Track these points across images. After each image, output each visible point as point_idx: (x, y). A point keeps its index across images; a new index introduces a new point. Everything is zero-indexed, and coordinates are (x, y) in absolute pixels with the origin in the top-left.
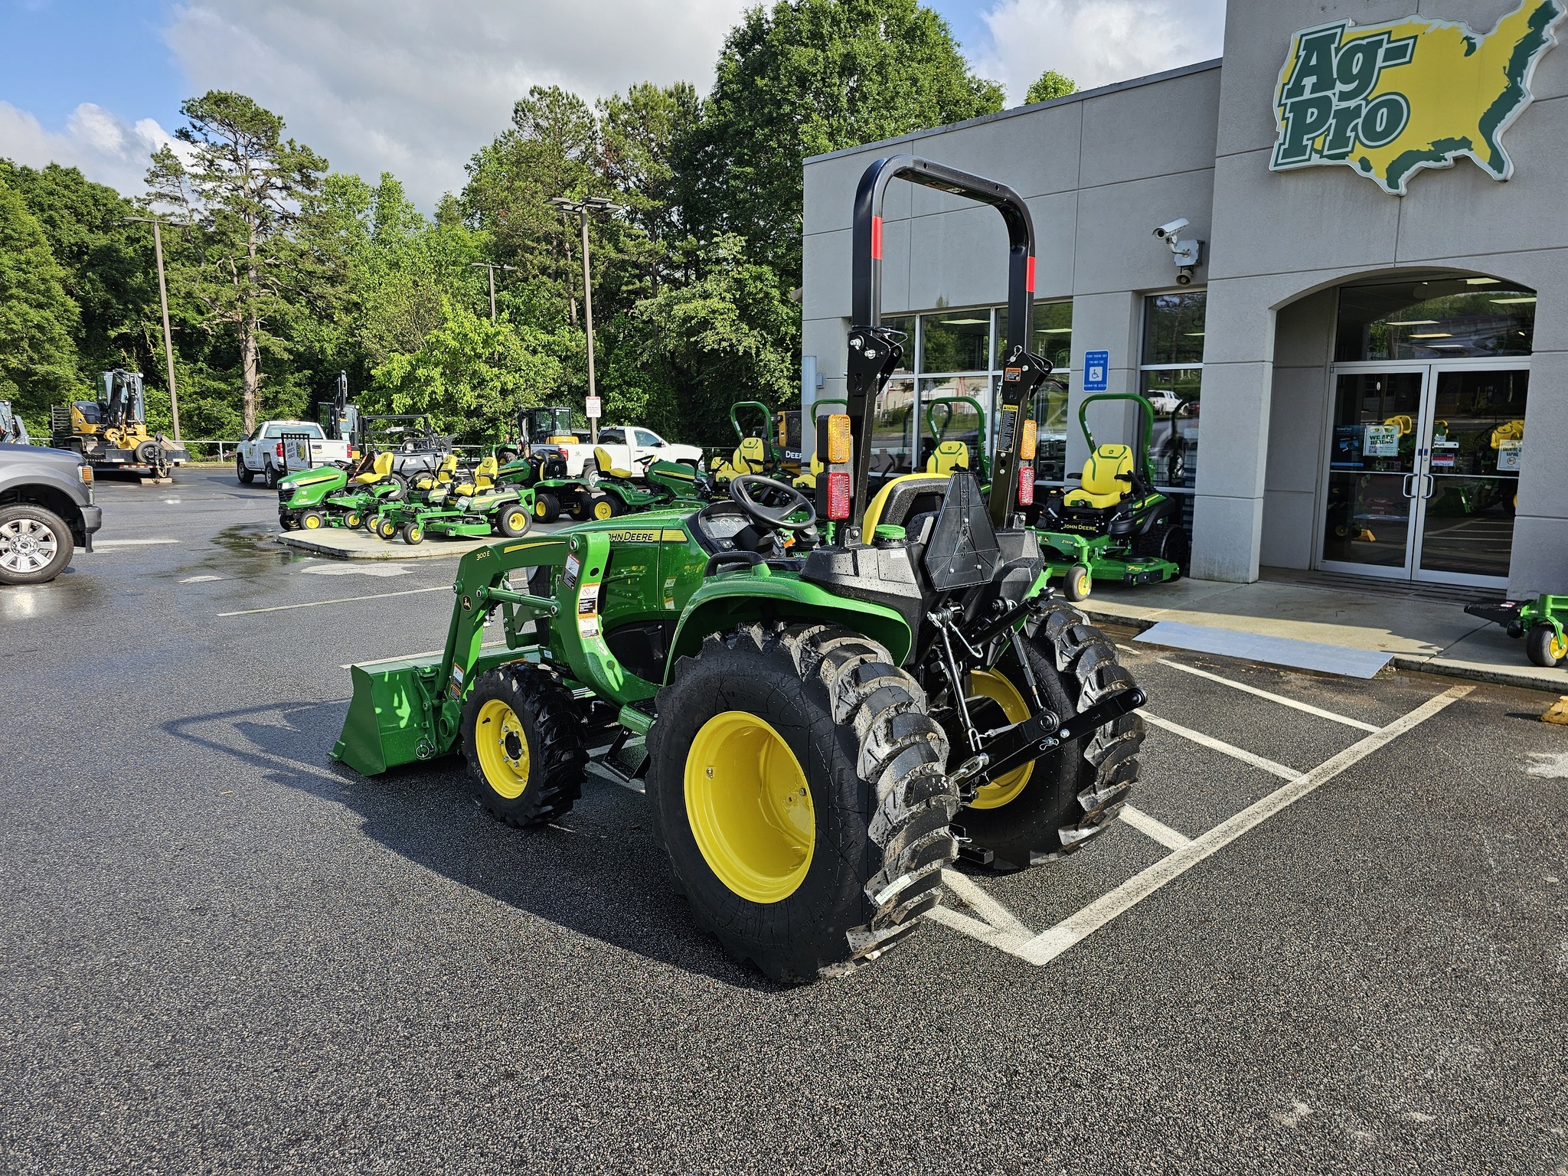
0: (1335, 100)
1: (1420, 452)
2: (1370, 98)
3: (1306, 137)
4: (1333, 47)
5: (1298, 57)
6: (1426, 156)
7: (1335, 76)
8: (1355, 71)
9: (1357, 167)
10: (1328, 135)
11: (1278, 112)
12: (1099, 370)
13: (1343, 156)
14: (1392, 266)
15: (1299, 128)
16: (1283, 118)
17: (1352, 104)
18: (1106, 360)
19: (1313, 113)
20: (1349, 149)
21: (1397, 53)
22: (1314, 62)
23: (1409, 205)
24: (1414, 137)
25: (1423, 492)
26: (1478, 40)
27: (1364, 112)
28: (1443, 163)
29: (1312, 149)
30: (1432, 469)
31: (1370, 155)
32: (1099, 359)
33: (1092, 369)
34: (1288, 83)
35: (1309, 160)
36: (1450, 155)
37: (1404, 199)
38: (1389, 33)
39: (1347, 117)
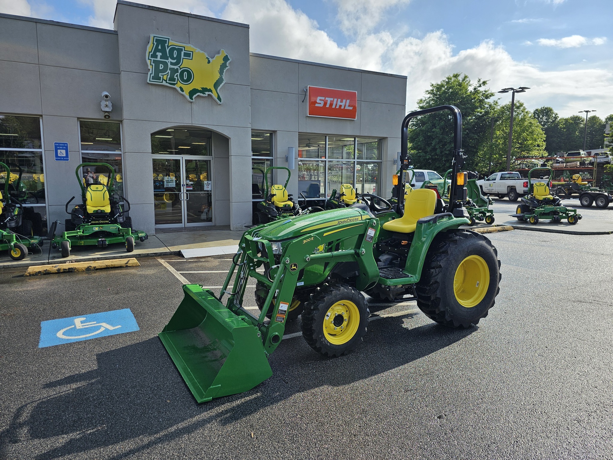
0: (169, 64)
1: (183, 185)
2: (181, 67)
3: (160, 74)
4: (166, 45)
5: (154, 44)
6: (200, 92)
7: (168, 56)
8: (175, 56)
9: (179, 90)
10: (168, 76)
11: (148, 62)
12: (64, 152)
13: (174, 84)
14: (191, 125)
15: (157, 71)
16: (151, 65)
17: (176, 67)
18: (67, 147)
19: (162, 66)
20: (176, 82)
21: (187, 55)
22: (160, 47)
23: (194, 106)
24: (196, 84)
25: (185, 198)
26: (210, 59)
27: (180, 71)
28: (205, 95)
29: (163, 79)
30: (187, 191)
31: (183, 86)
32: (62, 146)
33: (59, 151)
34: (151, 52)
35: (162, 82)
36: (207, 93)
37: (192, 104)
38: (184, 47)
39: (174, 71)
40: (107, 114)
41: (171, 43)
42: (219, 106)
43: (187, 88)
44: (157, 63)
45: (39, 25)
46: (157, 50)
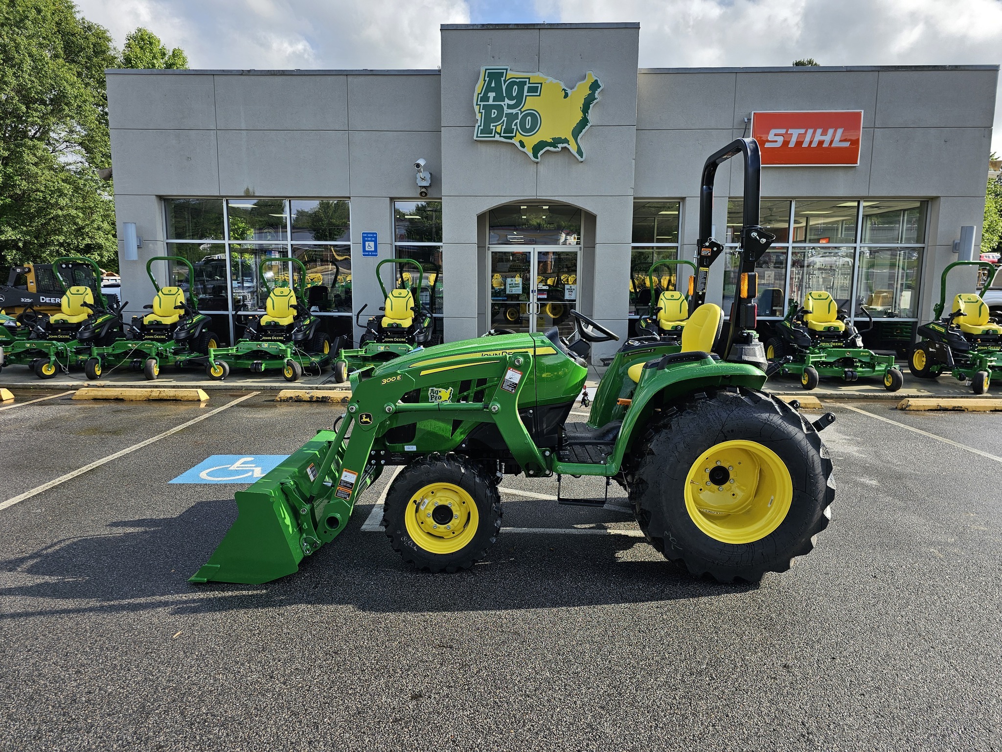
0: (505, 108)
1: (532, 291)
2: (522, 110)
3: (492, 125)
4: (503, 79)
5: (485, 80)
6: (550, 144)
7: (505, 95)
8: (514, 95)
9: (518, 145)
10: (503, 125)
11: (476, 108)
12: (372, 244)
13: (511, 138)
14: (535, 198)
15: (488, 120)
16: (479, 112)
17: (514, 111)
18: (376, 238)
19: (494, 112)
20: (514, 135)
21: (533, 90)
22: (493, 85)
23: (541, 168)
24: (544, 134)
25: (535, 311)
26: (569, 91)
27: (520, 117)
28: (557, 149)
29: (495, 131)
30: (539, 300)
31: (524, 139)
32: (371, 237)
33: (367, 243)
34: (481, 94)
35: (494, 137)
36: (560, 146)
37: (539, 164)
38: (529, 78)
39: (511, 117)
40: (423, 190)
41: (511, 74)
42: (581, 165)
43: (531, 141)
44: (488, 109)
45: (350, 78)
46: (489, 89)
